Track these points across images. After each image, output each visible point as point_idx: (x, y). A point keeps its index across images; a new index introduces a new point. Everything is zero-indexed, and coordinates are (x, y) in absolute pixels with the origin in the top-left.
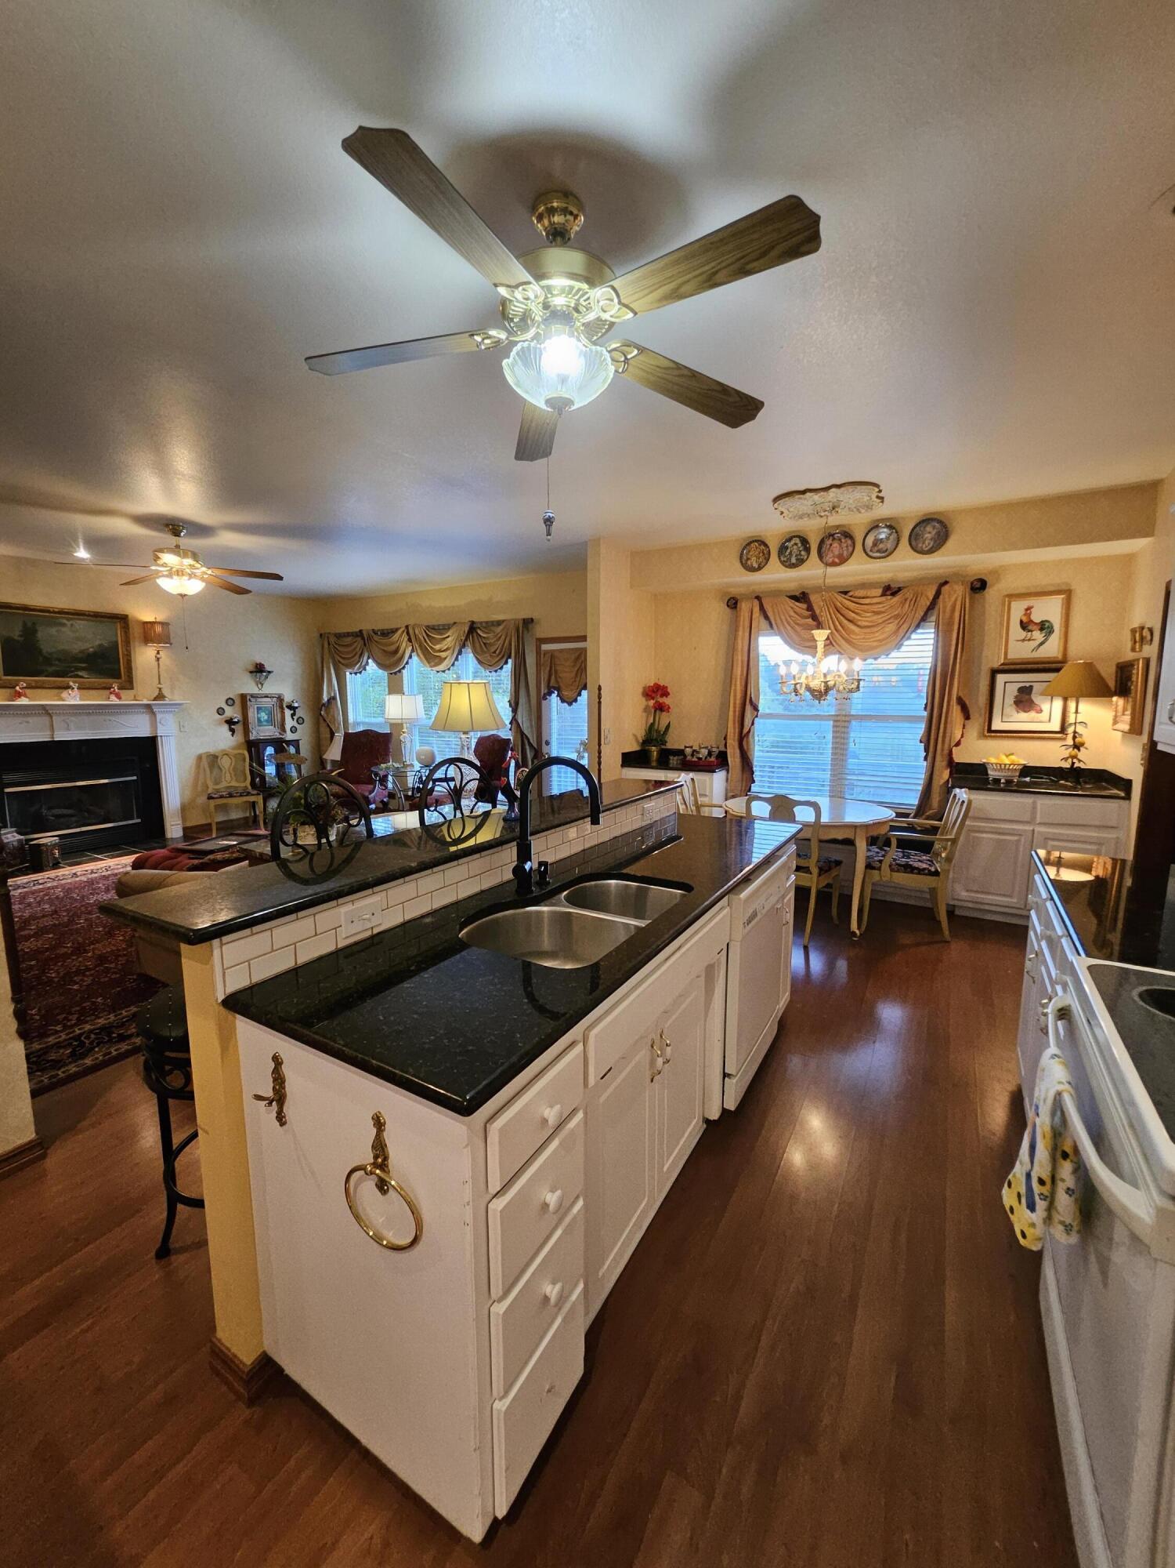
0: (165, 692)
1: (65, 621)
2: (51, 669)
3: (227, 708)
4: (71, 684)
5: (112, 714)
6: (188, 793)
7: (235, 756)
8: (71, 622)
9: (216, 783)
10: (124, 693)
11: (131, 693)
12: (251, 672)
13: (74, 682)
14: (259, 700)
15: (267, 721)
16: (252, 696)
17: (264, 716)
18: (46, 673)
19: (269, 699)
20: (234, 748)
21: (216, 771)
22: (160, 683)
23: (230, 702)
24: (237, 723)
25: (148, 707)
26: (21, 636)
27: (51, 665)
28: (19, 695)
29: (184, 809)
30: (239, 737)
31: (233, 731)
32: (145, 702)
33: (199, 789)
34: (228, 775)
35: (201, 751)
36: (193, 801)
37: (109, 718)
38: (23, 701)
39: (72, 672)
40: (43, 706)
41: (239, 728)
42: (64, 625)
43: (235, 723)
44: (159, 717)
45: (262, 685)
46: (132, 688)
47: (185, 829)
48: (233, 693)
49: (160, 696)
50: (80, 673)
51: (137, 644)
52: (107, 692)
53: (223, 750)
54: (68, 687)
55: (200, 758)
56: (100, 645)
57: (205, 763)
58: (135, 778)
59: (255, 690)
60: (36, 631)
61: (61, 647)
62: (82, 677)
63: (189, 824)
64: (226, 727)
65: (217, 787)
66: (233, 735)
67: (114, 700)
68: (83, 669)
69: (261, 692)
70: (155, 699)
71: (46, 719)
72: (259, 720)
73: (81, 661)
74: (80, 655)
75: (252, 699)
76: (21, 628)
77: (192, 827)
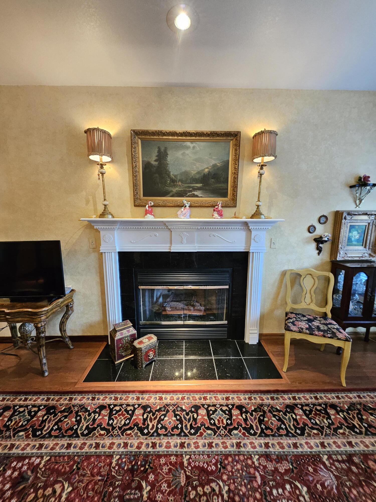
0: (263, 210)
1: (189, 144)
2: (175, 190)
3: (318, 226)
4: (185, 202)
5: (214, 230)
6: (268, 306)
7: (319, 277)
8: (194, 144)
9: (295, 302)
10: (226, 211)
11: (233, 210)
12: (351, 187)
13: (188, 201)
14: (355, 217)
15: (358, 241)
16: (349, 214)
17: (355, 235)
18: (171, 194)
19: (365, 217)
20: (317, 268)
21: (296, 287)
22: (259, 200)
23: (323, 220)
24: (326, 241)
25: (246, 224)
26: (155, 161)
27: (175, 186)
28: (147, 212)
29: (262, 319)
30: (325, 256)
31: (319, 250)
32: (244, 219)
33: (279, 302)
34: (308, 296)
35: (286, 268)
36: (272, 311)
37: (214, 233)
38: (150, 218)
39: (191, 191)
40: (164, 223)
41: (326, 247)
42: (188, 148)
43: (323, 242)
44: (254, 233)
45: (360, 202)
46: (235, 206)
47: (261, 335)
48: (328, 210)
49: (257, 214)
50: (196, 193)
51: (245, 162)
52: (212, 209)
53: (307, 269)
54: (182, 206)
55: (284, 274)
56: (214, 166)
57: (288, 278)
58: (227, 287)
59: (351, 207)
60: (167, 155)
61: (184, 169)
62: (197, 196)
63: (265, 331)
64: (314, 245)
65: (296, 306)
66: (319, 254)
67: (217, 218)
68: (199, 189)
69: (358, 209)
70: (252, 217)
71: (167, 233)
72: (349, 239)
73: (196, 181)
74: (197, 176)
75: (348, 217)
76: (157, 154)
77: (266, 335)
